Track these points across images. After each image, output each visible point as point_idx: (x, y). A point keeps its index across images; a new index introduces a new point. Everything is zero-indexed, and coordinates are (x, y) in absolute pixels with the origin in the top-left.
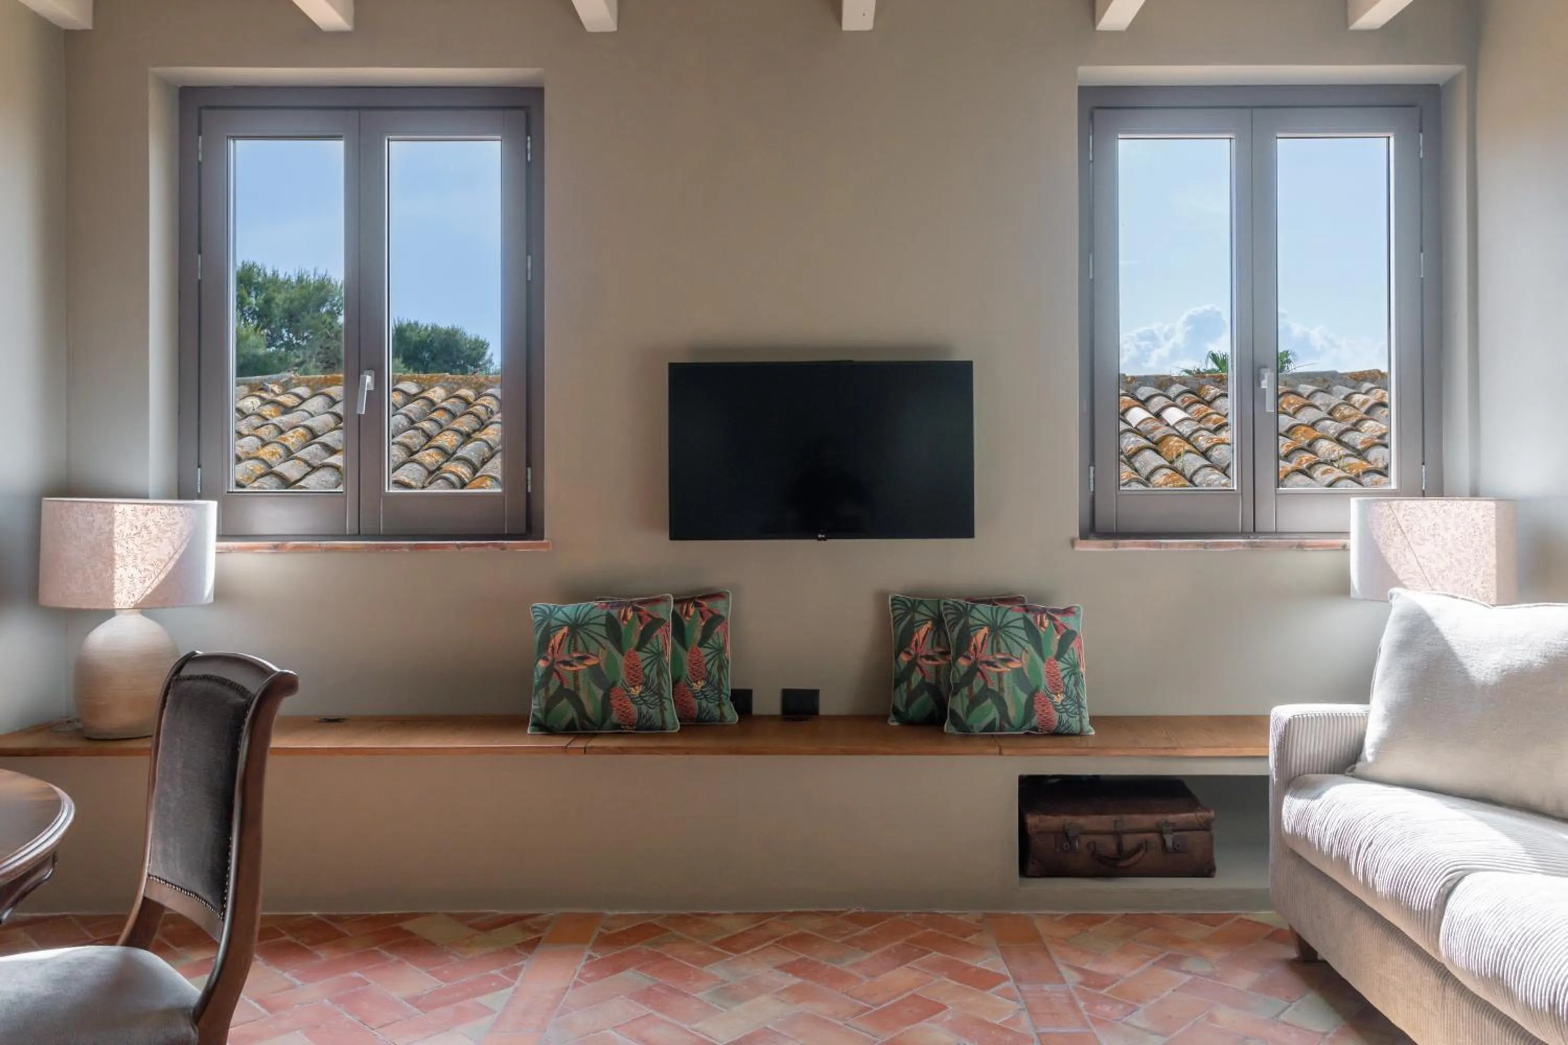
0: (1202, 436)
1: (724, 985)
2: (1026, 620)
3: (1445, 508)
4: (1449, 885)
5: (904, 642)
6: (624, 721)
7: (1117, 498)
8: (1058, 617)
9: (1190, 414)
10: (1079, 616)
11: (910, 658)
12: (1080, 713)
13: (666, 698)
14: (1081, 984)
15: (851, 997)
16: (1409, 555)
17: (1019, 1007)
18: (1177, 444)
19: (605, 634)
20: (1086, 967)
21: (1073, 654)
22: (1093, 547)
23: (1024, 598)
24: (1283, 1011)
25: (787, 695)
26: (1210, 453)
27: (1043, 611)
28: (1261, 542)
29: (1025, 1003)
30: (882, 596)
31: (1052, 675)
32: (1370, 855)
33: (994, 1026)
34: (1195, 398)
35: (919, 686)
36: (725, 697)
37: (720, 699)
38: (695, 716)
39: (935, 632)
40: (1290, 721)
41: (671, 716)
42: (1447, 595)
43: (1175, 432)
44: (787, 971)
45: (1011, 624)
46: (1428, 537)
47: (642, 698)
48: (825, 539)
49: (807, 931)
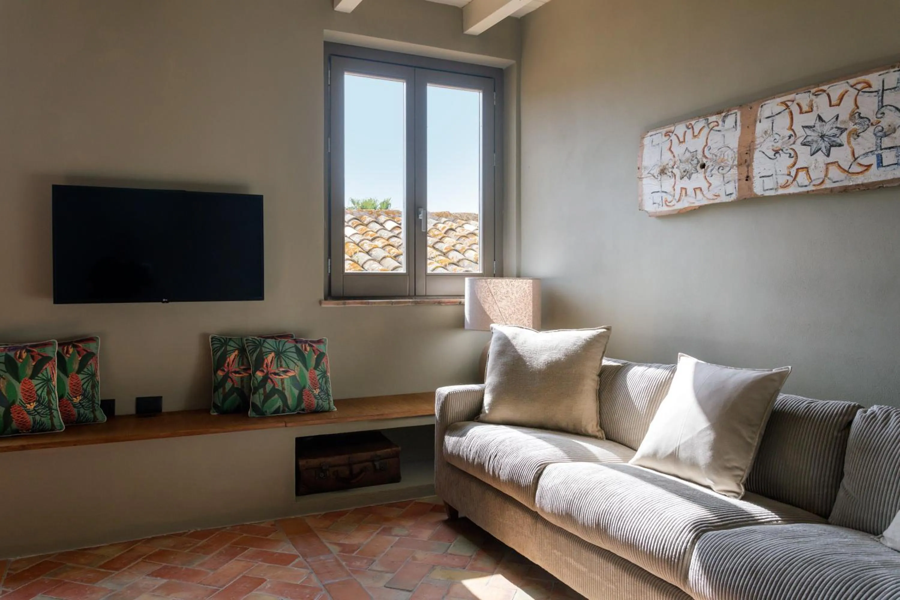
0: (366, 243)
1: (113, 593)
2: (297, 348)
3: (512, 283)
4: (539, 472)
5: (220, 363)
6: (22, 427)
7: (343, 277)
8: (314, 345)
9: (358, 231)
10: (326, 344)
11: (224, 373)
12: (329, 399)
13: (54, 409)
14: (340, 552)
15: (204, 585)
16: (496, 307)
17: (309, 571)
18: (353, 247)
19: (4, 369)
20: (341, 542)
21: (324, 366)
22: (331, 305)
23: (292, 335)
24: (449, 548)
25: (140, 401)
26: (370, 253)
27: (306, 342)
28: (420, 301)
29: (313, 569)
30: (205, 336)
31: (312, 379)
32: (496, 461)
33: (296, 586)
34: (359, 222)
35: (230, 390)
36: (97, 405)
37: (93, 407)
38: (75, 420)
39: (240, 357)
40: (447, 395)
41: (58, 420)
42: (518, 327)
43: (351, 241)
44: (156, 576)
45: (288, 350)
46: (504, 298)
47: (36, 411)
48: (167, 302)
49: (163, 548)
